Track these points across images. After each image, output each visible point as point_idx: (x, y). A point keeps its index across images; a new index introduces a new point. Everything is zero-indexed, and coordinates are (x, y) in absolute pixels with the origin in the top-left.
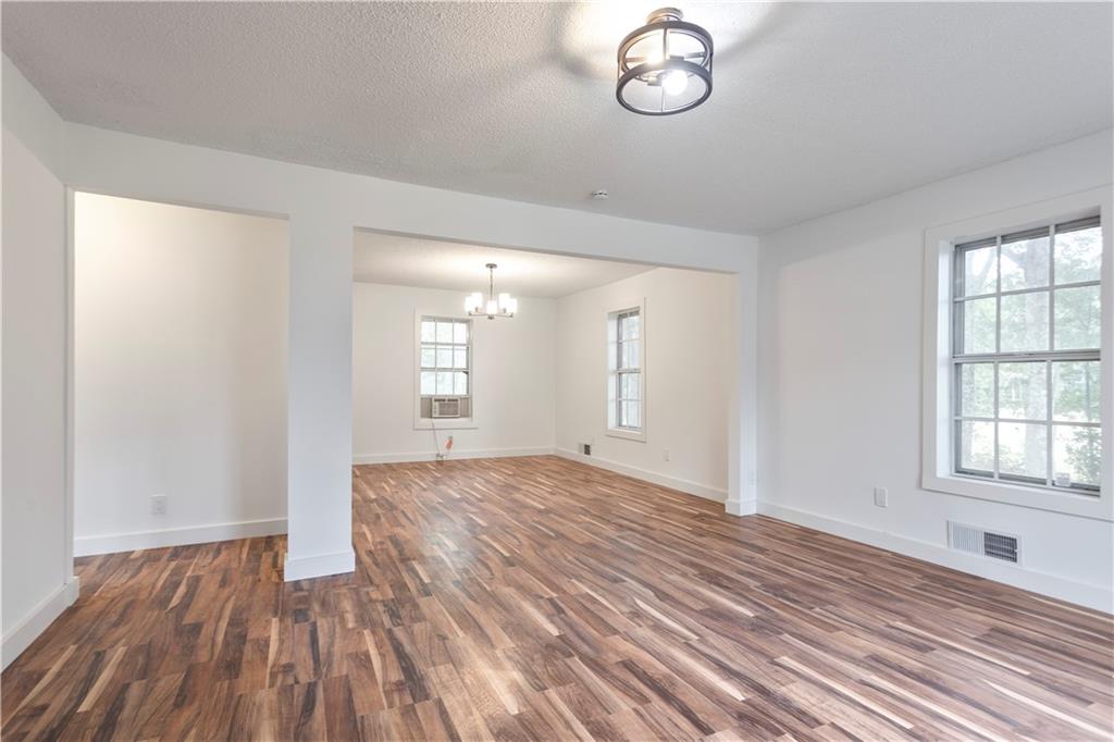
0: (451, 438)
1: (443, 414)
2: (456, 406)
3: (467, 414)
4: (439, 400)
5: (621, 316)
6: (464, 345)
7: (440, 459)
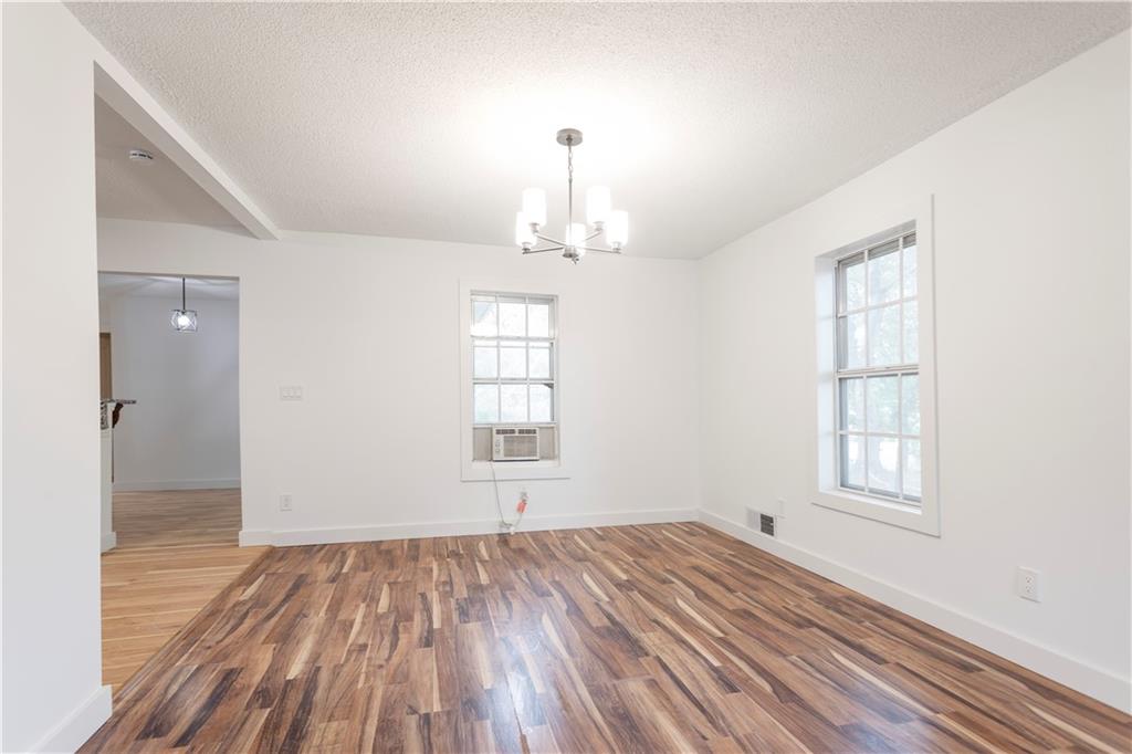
0: (525, 494)
1: (511, 456)
2: (533, 440)
3: (551, 455)
4: (504, 432)
5: (844, 261)
6: (545, 339)
7: (505, 531)
